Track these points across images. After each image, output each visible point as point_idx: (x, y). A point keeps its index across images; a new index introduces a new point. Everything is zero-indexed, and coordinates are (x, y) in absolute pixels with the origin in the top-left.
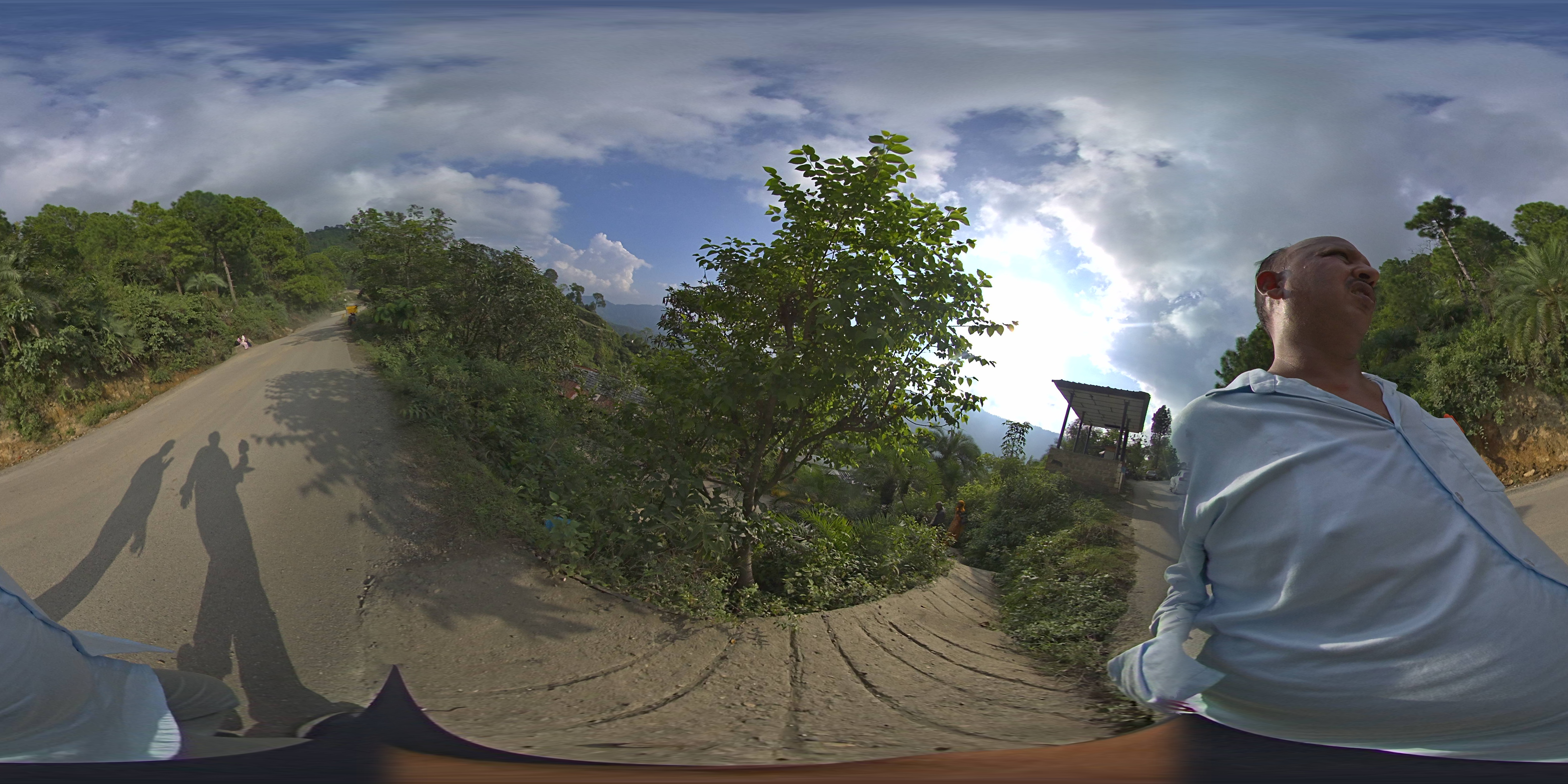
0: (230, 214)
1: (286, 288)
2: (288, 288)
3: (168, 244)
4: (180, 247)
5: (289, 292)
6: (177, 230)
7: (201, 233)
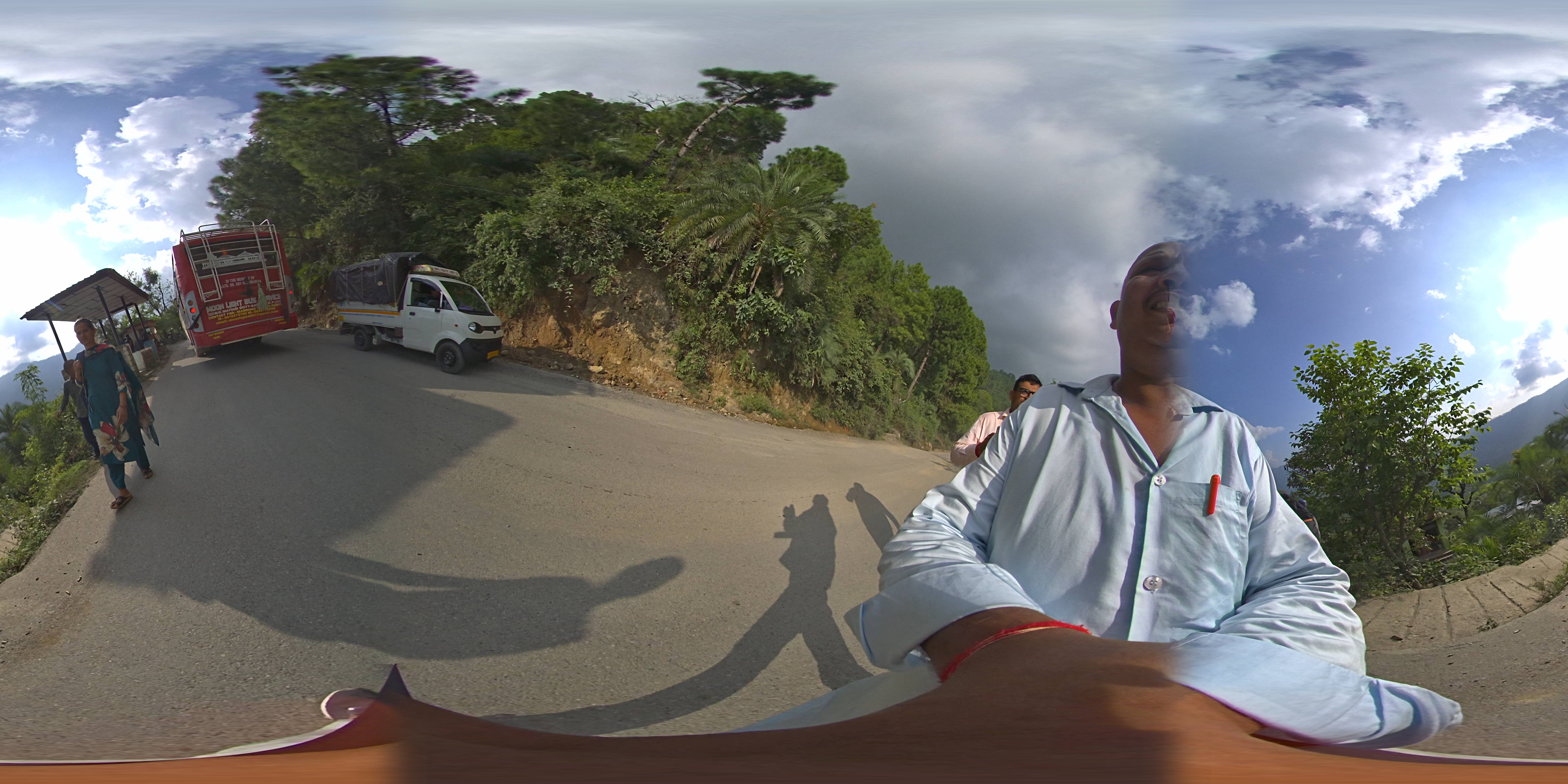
0: (963, 325)
1: (951, 409)
2: (952, 410)
3: (905, 313)
4: (910, 322)
5: (951, 413)
6: (922, 309)
7: (932, 323)
